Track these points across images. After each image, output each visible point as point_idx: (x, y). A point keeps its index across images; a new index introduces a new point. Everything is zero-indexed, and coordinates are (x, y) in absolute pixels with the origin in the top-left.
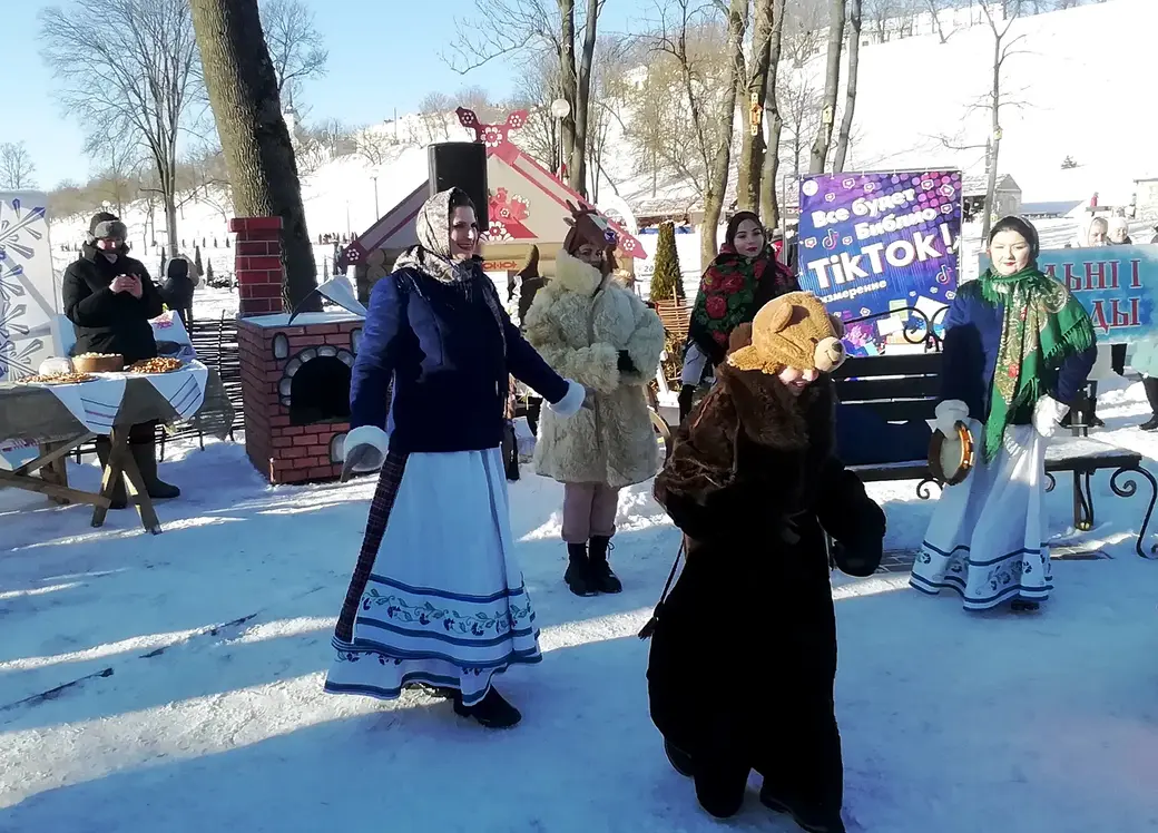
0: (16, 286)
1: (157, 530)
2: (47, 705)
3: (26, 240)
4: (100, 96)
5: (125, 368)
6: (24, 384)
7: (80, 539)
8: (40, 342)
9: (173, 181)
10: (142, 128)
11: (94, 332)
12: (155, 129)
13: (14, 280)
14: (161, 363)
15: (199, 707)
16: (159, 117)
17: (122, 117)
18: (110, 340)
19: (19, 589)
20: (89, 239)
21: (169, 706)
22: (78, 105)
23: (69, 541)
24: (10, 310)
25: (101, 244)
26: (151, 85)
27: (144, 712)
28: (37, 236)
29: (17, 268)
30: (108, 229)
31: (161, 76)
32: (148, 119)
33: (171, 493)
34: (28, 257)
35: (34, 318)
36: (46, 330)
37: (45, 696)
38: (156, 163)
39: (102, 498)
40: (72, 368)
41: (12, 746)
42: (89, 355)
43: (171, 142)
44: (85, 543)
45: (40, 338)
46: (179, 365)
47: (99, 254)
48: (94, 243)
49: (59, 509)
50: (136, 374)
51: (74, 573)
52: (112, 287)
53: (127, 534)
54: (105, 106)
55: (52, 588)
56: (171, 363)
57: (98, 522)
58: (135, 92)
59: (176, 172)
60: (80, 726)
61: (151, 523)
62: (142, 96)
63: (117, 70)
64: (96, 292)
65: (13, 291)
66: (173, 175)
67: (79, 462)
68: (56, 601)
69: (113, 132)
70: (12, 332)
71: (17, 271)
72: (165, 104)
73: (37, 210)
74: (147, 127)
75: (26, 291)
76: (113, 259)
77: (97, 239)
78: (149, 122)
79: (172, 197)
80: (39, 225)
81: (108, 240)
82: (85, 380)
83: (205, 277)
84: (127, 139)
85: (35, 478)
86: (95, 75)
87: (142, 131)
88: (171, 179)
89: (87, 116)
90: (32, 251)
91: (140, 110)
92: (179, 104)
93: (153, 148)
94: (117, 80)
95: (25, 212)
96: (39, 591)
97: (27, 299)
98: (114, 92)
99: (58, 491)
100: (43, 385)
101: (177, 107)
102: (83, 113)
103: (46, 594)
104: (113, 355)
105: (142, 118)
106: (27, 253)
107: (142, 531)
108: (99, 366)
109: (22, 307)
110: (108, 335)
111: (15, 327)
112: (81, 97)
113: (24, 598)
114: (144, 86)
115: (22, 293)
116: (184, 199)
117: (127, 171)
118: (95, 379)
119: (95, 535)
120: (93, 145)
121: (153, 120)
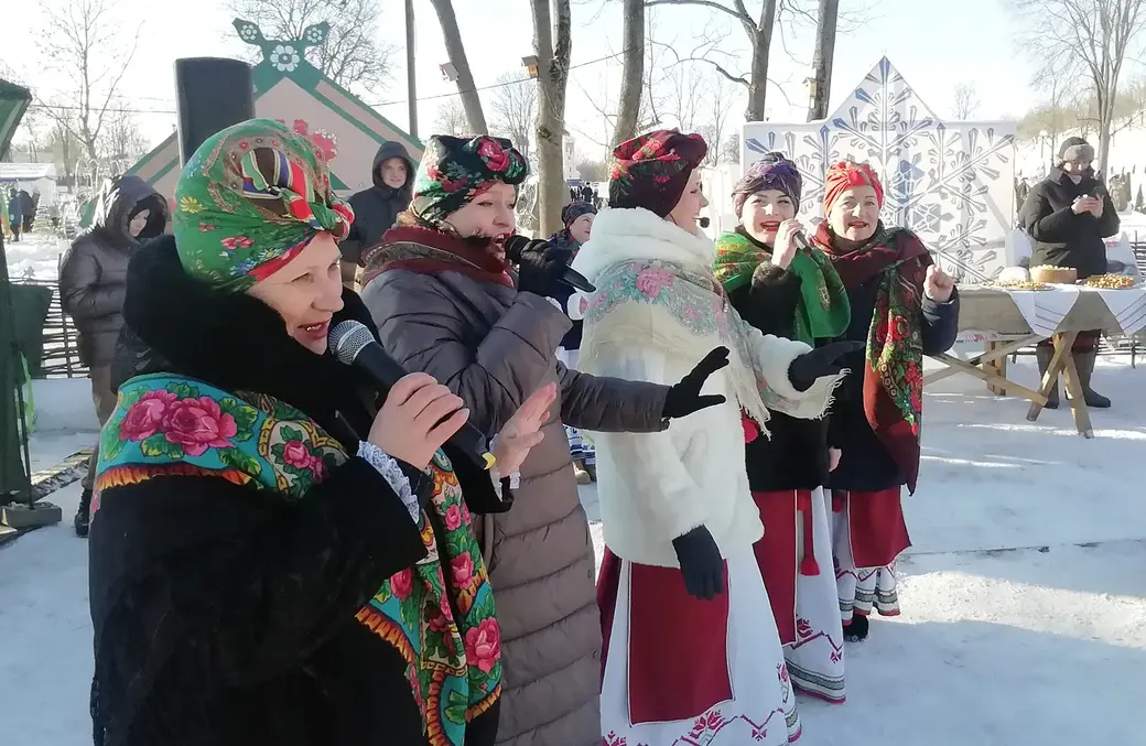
0: (981, 204)
1: (1089, 435)
2: (990, 561)
3: (995, 164)
4: (1051, 34)
5: (1078, 281)
6: (987, 287)
7: (1016, 428)
8: (995, 253)
9: (1111, 110)
10: (1087, 59)
11: (1050, 247)
12: (1100, 60)
13: (981, 199)
14: (1114, 280)
15: (1134, 607)
16: (1105, 48)
17: (1069, 52)
18: (1064, 256)
19: (966, 459)
20: (1057, 162)
21: (1104, 596)
22: (1028, 44)
23: (1007, 427)
24: (973, 224)
25: (1068, 167)
26: (1102, 19)
27: (1079, 594)
28: (1004, 160)
29: (984, 188)
30: (1077, 151)
31: (1113, 7)
32: (1093, 50)
33: (1102, 403)
34: (994, 178)
35: (992, 232)
36: (1001, 244)
37: (989, 553)
38: (1095, 94)
39: (1040, 396)
40: (1029, 278)
41: (962, 586)
42: (1045, 267)
43: (1114, 71)
44: (1022, 432)
45: (994, 250)
46: (1131, 284)
47: (1066, 177)
48: (1061, 166)
49: (996, 398)
50: (1088, 287)
51: (1013, 456)
52: (1073, 207)
53: (1060, 432)
54: (1054, 42)
55: (993, 465)
56: (1124, 281)
57: (1033, 416)
58: (1085, 26)
59: (1116, 101)
60: (1019, 587)
61: (1084, 427)
62: (1091, 29)
63: (1069, 7)
64: (1057, 211)
65: (978, 208)
66: (1112, 104)
67: (1014, 362)
68: (998, 476)
69: (1058, 66)
70: (972, 243)
71: (984, 190)
72: (1114, 35)
73: (1007, 137)
74: (1091, 58)
75: (988, 208)
76: (1077, 180)
77: (1065, 162)
78: (1094, 54)
79: (1109, 125)
80: (1007, 150)
81: (1075, 163)
82: (1041, 288)
83: (1134, 202)
84: (1070, 72)
85: (979, 369)
86: (1048, 14)
87: (1087, 63)
88: (1109, 107)
89: (1037, 53)
90: (998, 173)
91: (1087, 43)
92: (1127, 34)
93: (1095, 78)
94: (1068, 16)
95: (997, 138)
96: (985, 464)
97: (989, 216)
98: (1065, 28)
99: (998, 383)
100: (1004, 289)
101: (1125, 38)
102: (1033, 50)
103: (987, 468)
104: (1067, 269)
105: (1088, 50)
106: (994, 175)
107: (1075, 432)
108: (1054, 277)
109: (983, 222)
110: (1064, 250)
111: (976, 239)
112: (1032, 36)
113: (969, 468)
114: (1095, 21)
115: (985, 210)
116: (1118, 126)
117: (1064, 103)
118: (1050, 289)
119: (1030, 427)
120: (1038, 80)
121: (1099, 51)
